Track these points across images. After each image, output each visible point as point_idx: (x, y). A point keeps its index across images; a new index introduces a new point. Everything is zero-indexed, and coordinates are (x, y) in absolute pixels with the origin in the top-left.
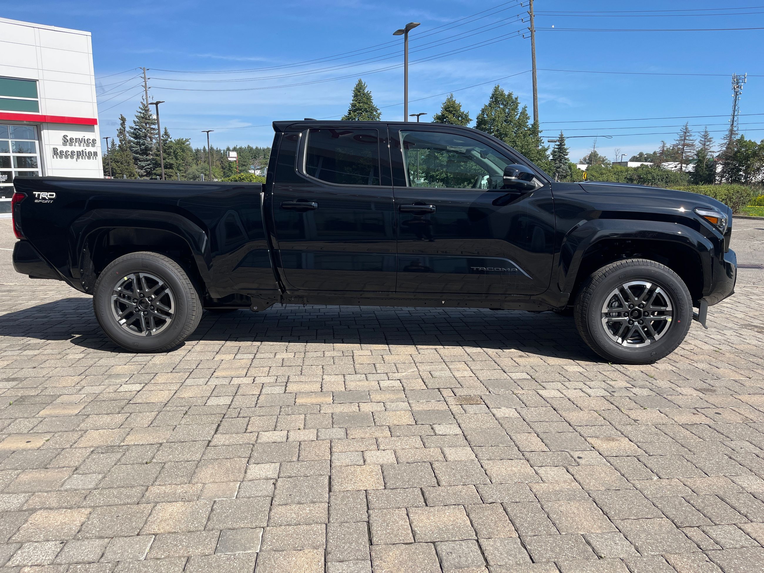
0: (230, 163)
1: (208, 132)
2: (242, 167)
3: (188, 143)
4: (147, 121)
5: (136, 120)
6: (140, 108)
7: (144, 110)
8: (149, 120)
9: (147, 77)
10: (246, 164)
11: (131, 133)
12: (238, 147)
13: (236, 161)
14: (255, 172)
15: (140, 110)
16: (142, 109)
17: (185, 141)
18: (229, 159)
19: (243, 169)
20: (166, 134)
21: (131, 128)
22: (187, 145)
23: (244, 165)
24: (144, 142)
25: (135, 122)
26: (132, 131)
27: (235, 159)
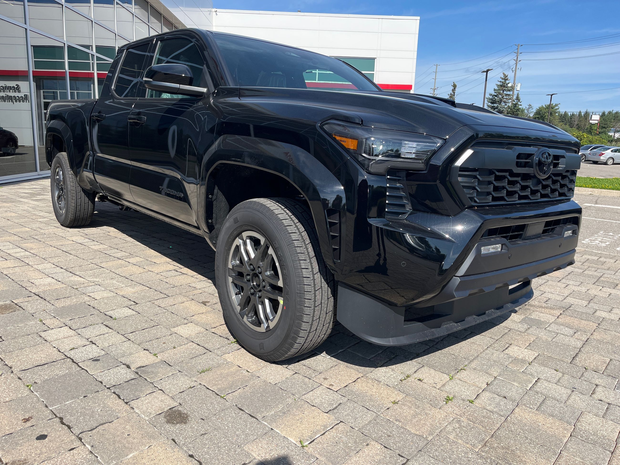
0: (592, 126)
1: (552, 95)
2: (601, 129)
3: (557, 107)
4: (504, 88)
5: (496, 88)
6: (501, 78)
7: (504, 79)
8: (506, 87)
9: (520, 52)
10: (606, 126)
11: (489, 99)
12: (614, 112)
13: (597, 124)
14: (614, 134)
15: (501, 80)
16: (502, 79)
17: (555, 106)
18: (591, 122)
19: (602, 131)
20: (518, 98)
21: (491, 95)
22: (556, 109)
23: (605, 128)
24: (498, 106)
25: (495, 90)
26: (491, 97)
27: (597, 122)
